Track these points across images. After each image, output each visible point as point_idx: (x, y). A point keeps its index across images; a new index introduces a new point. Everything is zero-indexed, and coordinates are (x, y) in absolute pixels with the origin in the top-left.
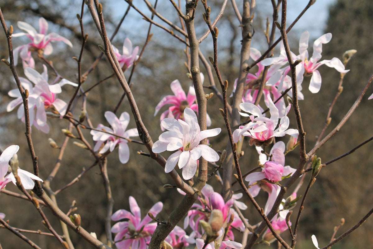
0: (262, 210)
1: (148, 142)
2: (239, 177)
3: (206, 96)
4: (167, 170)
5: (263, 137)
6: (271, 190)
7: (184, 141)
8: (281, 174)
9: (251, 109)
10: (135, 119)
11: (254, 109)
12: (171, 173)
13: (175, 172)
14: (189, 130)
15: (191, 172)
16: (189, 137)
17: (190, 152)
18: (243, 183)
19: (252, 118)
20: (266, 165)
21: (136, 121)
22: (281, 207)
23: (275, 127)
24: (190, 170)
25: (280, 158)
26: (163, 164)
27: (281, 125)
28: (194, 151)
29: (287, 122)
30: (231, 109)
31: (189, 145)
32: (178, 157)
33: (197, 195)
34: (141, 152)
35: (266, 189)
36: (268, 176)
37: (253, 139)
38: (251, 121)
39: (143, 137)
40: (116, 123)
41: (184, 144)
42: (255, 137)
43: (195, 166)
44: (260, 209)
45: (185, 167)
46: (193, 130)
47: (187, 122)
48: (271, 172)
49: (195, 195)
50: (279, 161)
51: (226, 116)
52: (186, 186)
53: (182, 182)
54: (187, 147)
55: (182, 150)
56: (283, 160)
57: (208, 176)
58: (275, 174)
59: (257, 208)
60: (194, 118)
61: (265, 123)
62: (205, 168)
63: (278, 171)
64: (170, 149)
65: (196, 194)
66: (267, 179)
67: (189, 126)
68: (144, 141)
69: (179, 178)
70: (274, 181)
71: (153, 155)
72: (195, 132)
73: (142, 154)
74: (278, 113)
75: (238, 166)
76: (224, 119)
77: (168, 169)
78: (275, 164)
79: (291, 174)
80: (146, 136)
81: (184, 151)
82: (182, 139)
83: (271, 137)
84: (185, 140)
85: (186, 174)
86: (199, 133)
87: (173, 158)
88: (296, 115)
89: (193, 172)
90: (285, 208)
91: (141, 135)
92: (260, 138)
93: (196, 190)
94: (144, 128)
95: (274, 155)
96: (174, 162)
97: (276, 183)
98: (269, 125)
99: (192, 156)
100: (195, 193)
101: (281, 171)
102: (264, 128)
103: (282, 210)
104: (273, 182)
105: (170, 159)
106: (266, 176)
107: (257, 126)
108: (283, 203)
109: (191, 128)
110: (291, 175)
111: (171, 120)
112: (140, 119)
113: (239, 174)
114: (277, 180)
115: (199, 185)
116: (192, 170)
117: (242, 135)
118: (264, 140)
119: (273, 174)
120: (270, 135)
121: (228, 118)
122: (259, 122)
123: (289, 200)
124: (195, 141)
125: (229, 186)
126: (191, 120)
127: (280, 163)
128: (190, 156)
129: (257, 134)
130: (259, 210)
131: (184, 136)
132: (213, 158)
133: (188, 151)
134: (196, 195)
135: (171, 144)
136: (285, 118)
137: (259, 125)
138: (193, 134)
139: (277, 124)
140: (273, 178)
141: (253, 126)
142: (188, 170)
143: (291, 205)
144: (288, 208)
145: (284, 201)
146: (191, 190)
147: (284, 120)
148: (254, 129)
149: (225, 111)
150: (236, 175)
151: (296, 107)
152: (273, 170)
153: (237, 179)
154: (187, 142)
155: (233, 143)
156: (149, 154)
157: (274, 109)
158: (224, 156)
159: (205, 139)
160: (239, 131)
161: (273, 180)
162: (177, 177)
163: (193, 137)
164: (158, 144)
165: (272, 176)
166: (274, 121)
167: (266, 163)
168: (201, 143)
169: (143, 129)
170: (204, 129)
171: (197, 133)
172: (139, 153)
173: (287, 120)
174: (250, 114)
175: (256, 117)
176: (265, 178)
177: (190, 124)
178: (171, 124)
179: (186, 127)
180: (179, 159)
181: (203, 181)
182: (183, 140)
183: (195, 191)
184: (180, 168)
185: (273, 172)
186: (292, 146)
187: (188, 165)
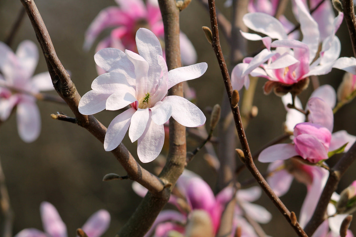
0: (292, 215)
1: (70, 95)
2: (246, 153)
3: (178, 5)
4: (108, 146)
5: (289, 77)
6: (311, 178)
7: (139, 91)
8: (327, 145)
9: (265, 26)
10: (44, 53)
11: (271, 25)
12: (116, 152)
13: (124, 149)
14: (147, 70)
15: (153, 148)
16: (147, 84)
17: (150, 110)
18: (253, 165)
19: (266, 41)
20: (298, 130)
21: (45, 57)
22: (331, 209)
23: (312, 57)
24: (151, 145)
25: (323, 116)
26: (101, 136)
27: (323, 53)
28: (157, 108)
29: (336, 46)
30: (228, 27)
31: (147, 98)
32: (127, 120)
33: (169, 191)
34: (59, 115)
35: (302, 179)
36: (302, 151)
37: (271, 83)
38: (265, 48)
39: (61, 86)
40: (12, 64)
41: (138, 96)
42: (273, 77)
43: (161, 137)
44: (288, 212)
45: (141, 138)
46: (154, 70)
47: (142, 56)
48: (307, 144)
49: (163, 192)
50: (322, 121)
51: (215, 40)
52: (146, 175)
53: (139, 167)
54: (144, 101)
55: (134, 107)
56: (330, 120)
57: (189, 156)
58: (315, 146)
59: (282, 211)
60: (156, 48)
61: (292, 49)
62: (181, 140)
63: (320, 141)
64: (111, 106)
65: (165, 190)
66: (300, 157)
67: (147, 62)
68: (62, 93)
69: (132, 160)
70: (313, 160)
71: (81, 120)
72: (158, 73)
73: (59, 118)
74: (316, 31)
75: (243, 134)
76: (213, 46)
77: (109, 144)
78: (314, 128)
79: (345, 145)
80: (67, 83)
81: (139, 109)
82: (134, 87)
83: (305, 76)
84: (139, 88)
85: (145, 152)
86: (165, 74)
87: (119, 124)
88: (351, 32)
89: (157, 147)
90: (338, 212)
91: (56, 82)
92: (284, 78)
93: (166, 182)
94: (61, 68)
95: (312, 110)
96: (120, 130)
97: (319, 164)
98: (301, 54)
99: (154, 117)
100: (164, 187)
101: (327, 140)
102: (291, 59)
103: (333, 216)
104: (313, 162)
105: (113, 124)
106: (298, 151)
107: (277, 57)
108: (334, 202)
109: (150, 66)
110: (347, 149)
111: (113, 51)
112: (53, 52)
113: (244, 148)
114: (320, 157)
115: (171, 172)
116: (156, 143)
117: (249, 75)
118: (291, 83)
119: (310, 147)
120: (302, 73)
121: (219, 45)
122: (281, 50)
123: (347, 195)
124: (159, 89)
125: (229, 174)
126: (150, 51)
127: (325, 125)
128: (150, 119)
129: (278, 72)
130: (287, 216)
131: (139, 81)
132: (193, 120)
133: (147, 109)
134: (165, 192)
135: (114, 98)
136: (331, 40)
137: (281, 54)
138: (155, 76)
139: (315, 51)
140: (312, 154)
141: (269, 56)
142: (148, 145)
143: (351, 205)
144: (345, 212)
145: (335, 197)
146: (157, 183)
147: (330, 44)
148: (272, 62)
149: (214, 30)
150: (241, 151)
151: (349, 16)
152: (310, 140)
153: (242, 158)
154: (145, 92)
155: (232, 90)
156: (74, 117)
157: (309, 24)
158: (217, 117)
159: (178, 85)
160: (244, 67)
161: (311, 157)
162: (128, 159)
163: (155, 82)
164: (89, 97)
165: (309, 150)
166: (309, 46)
167: (298, 127)
168: (171, 92)
169: (59, 72)
170: (175, 67)
171: (162, 74)
172: (55, 116)
173: (336, 43)
174: (263, 35)
175: (274, 40)
176: (296, 154)
177: (149, 58)
178: (112, 59)
179: (141, 64)
180: (129, 124)
181: (178, 165)
182: (137, 89)
183: (163, 184)
184: (133, 140)
185: (311, 144)
186: (348, 94)
187: (147, 135)
